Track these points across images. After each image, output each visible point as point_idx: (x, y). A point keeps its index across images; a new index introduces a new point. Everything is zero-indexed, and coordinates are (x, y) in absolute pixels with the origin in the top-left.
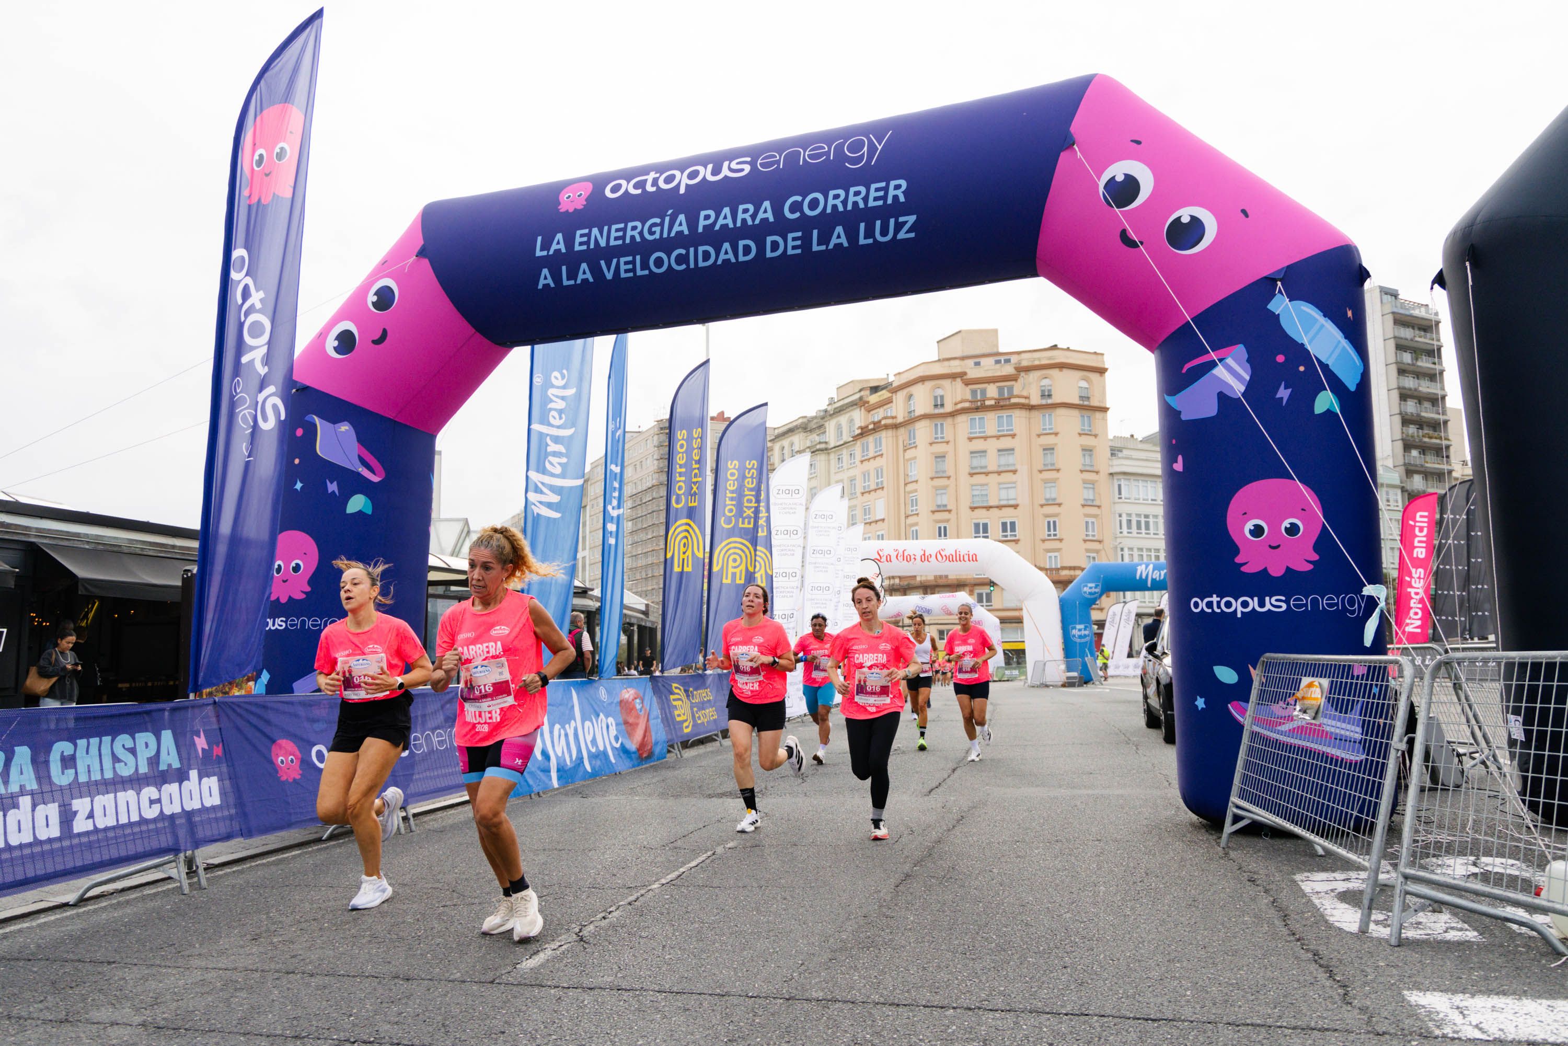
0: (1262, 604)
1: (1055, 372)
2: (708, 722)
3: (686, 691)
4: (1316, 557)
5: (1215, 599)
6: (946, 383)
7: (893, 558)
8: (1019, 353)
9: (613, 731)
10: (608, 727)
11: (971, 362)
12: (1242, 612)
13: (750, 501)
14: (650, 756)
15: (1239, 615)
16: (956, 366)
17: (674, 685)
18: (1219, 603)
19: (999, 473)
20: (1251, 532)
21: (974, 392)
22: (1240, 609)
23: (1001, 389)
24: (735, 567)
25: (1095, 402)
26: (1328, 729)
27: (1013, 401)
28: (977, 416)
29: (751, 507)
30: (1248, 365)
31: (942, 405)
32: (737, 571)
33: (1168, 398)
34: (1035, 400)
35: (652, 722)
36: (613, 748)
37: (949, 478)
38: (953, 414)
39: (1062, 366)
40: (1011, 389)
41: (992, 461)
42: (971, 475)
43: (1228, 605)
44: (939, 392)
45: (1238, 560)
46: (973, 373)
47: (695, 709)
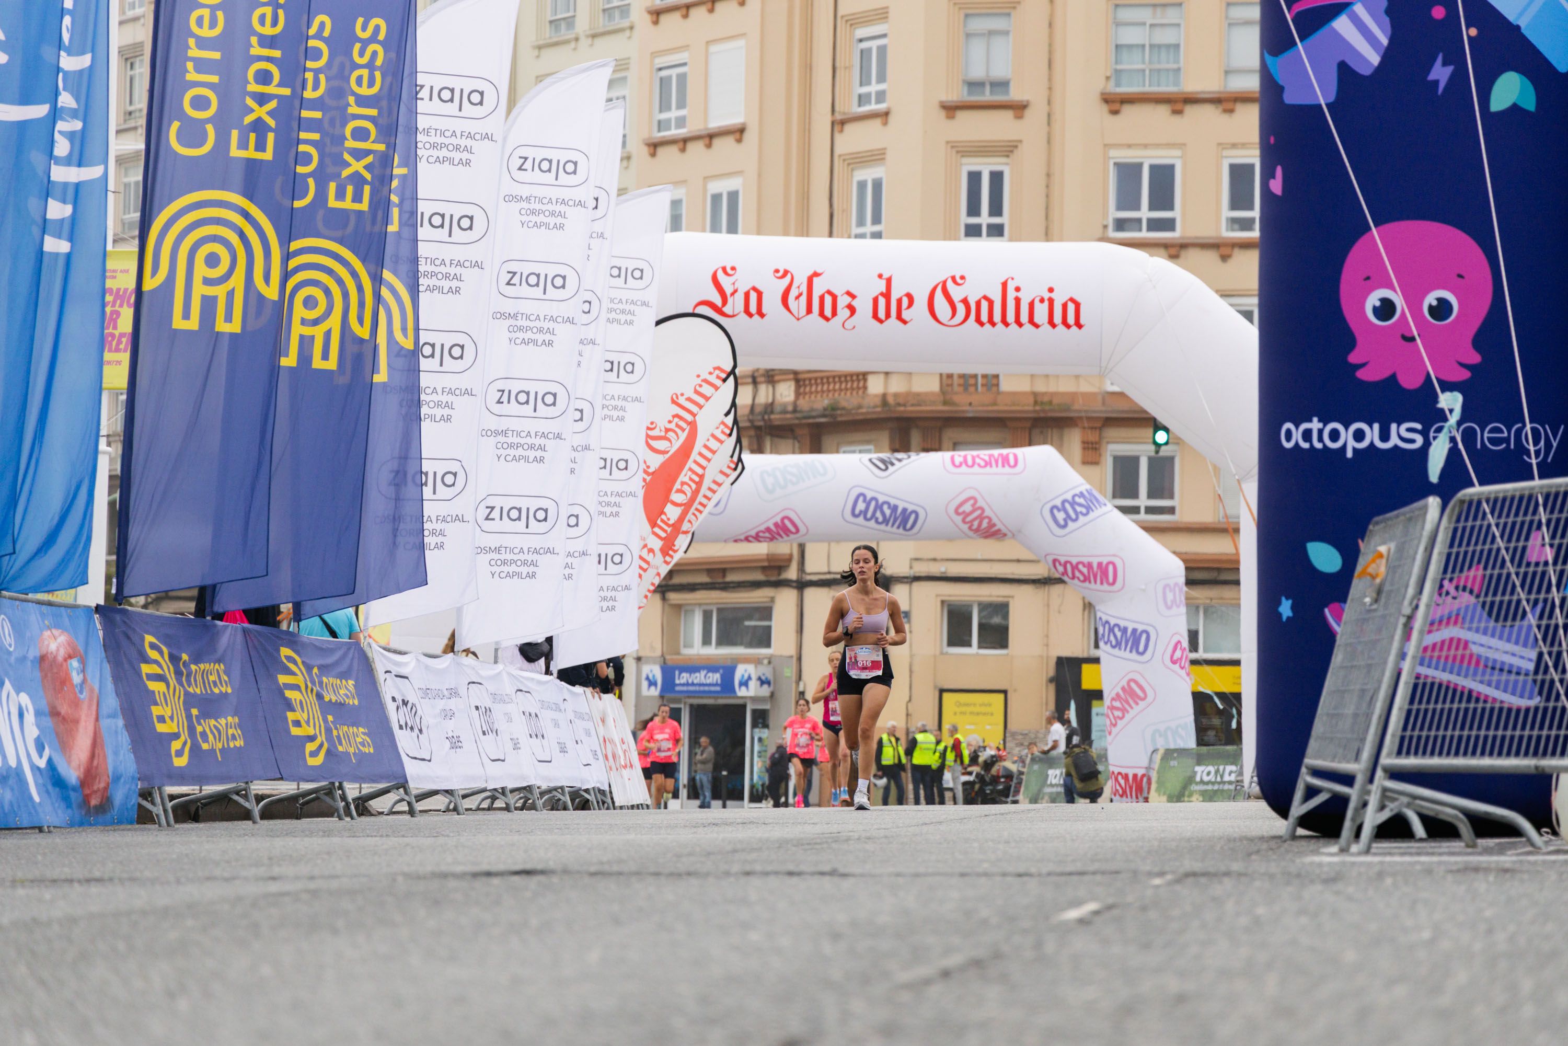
0: (1385, 437)
2: (222, 750)
3: (174, 659)
4: (1475, 358)
5: (1315, 425)
7: (772, 303)
9: (32, 731)
10: (21, 715)
12: (1354, 449)
13: (361, 134)
14: (105, 806)
15: (1349, 454)
17: (149, 638)
18: (1320, 432)
20: (1376, 310)
22: (1352, 444)
24: (316, 322)
26: (1475, 649)
29: (368, 152)
30: (1387, 20)
32: (318, 332)
33: (1269, 59)
35: (105, 723)
36: (35, 768)
43: (1335, 435)
45: (1353, 358)
47: (195, 712)
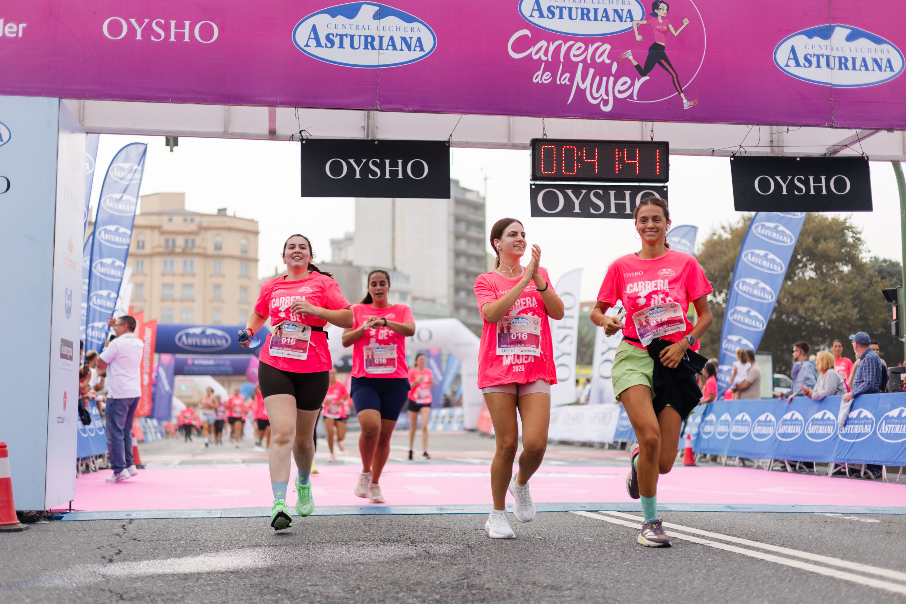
1: (225, 233)
6: (148, 232)
8: (202, 215)
11: (165, 218)
16: (154, 221)
19: (182, 300)
21: (167, 241)
23: (186, 241)
25: (251, 255)
27: (196, 250)
28: (169, 259)
31: (143, 247)
34: (210, 250)
37: (145, 301)
38: (152, 255)
39: (230, 229)
40: (193, 241)
41: (177, 292)
42: (162, 300)
44: (141, 238)
46: (167, 227)
